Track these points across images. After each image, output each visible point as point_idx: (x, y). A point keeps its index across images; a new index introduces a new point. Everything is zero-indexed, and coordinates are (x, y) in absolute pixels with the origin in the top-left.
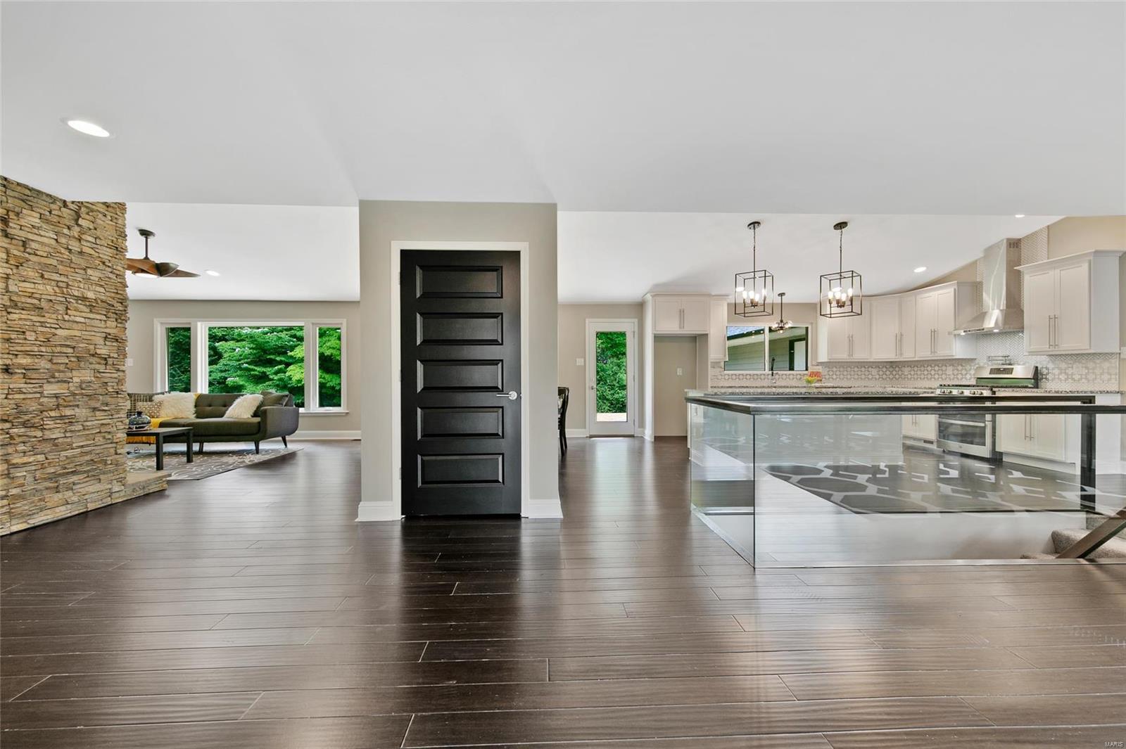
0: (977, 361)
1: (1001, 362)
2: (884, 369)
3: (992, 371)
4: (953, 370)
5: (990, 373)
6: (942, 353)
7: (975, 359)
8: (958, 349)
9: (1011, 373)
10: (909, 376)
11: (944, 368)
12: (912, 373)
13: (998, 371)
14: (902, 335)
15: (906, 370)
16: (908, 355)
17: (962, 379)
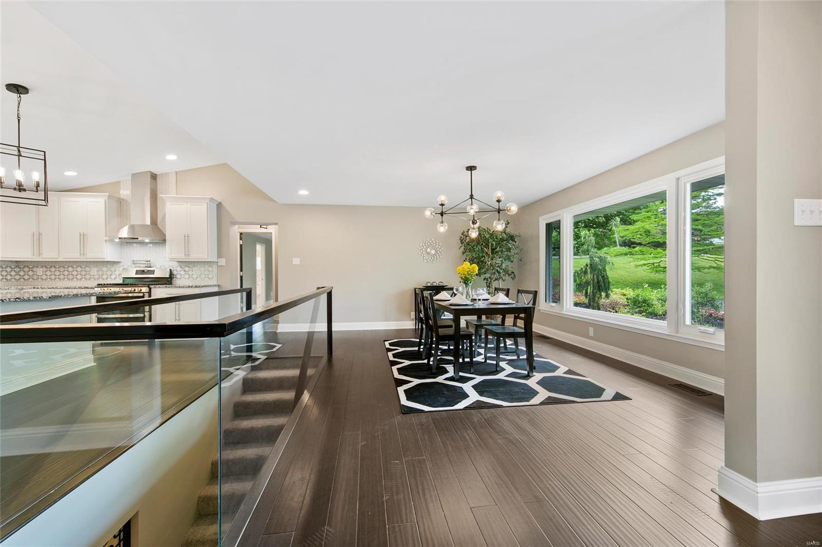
0: (121, 264)
1: (144, 265)
2: (9, 269)
3: (137, 272)
4: (98, 271)
5: (136, 274)
6: (91, 256)
7: (120, 262)
8: (109, 253)
9: (154, 274)
10: (44, 277)
11: (88, 269)
12: (48, 273)
13: (143, 272)
14: (40, 234)
15: (40, 271)
16: (48, 255)
17: (107, 278)
